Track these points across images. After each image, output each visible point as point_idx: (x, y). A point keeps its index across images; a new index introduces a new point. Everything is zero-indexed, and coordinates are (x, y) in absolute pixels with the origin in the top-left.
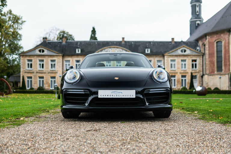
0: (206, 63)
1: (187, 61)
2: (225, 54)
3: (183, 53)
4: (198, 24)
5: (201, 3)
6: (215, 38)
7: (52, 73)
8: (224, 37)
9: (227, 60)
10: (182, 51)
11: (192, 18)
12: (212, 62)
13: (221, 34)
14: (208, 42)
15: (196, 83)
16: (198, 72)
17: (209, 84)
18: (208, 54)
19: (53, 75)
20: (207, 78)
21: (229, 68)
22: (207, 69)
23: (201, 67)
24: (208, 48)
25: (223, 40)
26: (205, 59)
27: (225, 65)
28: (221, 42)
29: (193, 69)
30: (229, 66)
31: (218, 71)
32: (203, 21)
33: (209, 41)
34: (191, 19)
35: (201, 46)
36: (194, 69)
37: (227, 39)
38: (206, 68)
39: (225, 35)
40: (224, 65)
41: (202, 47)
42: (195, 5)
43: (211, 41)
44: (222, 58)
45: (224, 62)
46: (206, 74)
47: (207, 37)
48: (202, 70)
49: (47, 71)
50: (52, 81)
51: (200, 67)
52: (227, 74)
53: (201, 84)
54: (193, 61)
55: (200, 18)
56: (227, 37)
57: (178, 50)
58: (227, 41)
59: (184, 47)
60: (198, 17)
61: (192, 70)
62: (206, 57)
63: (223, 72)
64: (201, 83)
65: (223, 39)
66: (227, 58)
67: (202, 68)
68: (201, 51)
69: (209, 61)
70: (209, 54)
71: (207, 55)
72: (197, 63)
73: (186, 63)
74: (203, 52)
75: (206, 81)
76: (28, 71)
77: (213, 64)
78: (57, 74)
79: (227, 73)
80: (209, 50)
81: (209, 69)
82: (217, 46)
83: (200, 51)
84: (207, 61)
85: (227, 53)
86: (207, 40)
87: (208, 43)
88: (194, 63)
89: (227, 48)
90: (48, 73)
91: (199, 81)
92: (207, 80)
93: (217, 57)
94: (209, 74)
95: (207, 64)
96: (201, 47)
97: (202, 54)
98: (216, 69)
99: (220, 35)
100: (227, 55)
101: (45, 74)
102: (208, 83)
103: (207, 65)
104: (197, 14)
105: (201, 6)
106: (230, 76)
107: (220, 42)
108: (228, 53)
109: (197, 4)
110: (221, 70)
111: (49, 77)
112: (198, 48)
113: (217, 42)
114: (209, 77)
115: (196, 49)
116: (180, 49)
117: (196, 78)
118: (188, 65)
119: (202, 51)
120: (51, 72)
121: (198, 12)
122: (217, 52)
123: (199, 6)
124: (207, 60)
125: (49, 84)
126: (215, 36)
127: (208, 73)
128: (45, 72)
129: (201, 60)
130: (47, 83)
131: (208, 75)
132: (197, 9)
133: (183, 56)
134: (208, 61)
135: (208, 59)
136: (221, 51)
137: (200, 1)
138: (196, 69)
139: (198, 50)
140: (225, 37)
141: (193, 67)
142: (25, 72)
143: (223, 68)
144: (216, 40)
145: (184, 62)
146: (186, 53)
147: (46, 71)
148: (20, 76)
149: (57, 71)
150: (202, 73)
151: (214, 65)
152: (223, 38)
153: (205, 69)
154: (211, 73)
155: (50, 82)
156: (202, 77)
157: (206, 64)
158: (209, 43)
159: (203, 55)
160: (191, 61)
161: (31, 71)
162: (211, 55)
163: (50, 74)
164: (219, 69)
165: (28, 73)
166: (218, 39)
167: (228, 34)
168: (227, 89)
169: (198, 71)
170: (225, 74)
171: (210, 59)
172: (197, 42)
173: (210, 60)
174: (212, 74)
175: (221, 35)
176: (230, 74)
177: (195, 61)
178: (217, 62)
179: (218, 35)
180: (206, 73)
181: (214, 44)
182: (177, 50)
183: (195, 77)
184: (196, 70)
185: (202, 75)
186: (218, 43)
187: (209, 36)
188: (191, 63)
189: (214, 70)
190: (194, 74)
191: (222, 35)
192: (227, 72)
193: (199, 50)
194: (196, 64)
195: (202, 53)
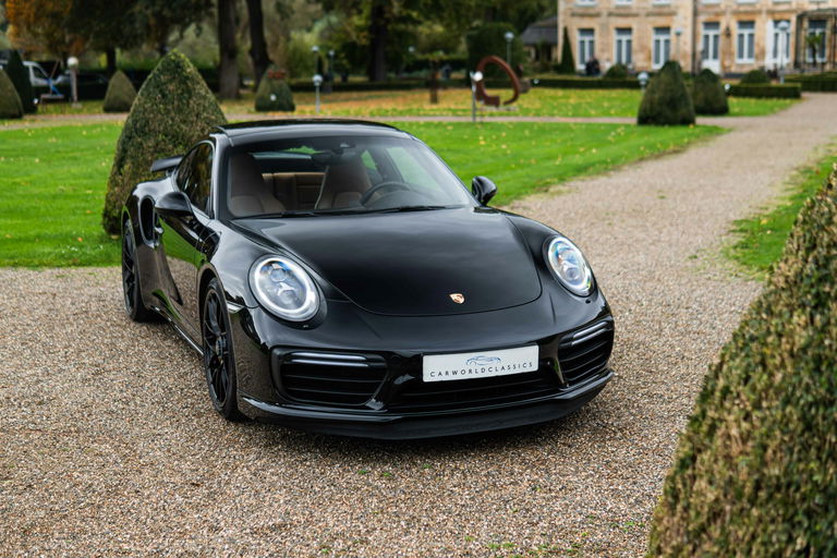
7: (660, 14)
19: (662, 22)
49: (644, 8)
50: (658, 42)
76: (581, 11)
78: (675, 18)
90: (648, 15)
101: (636, 19)
111: (650, 28)
120: (656, 10)
125: (650, 52)
128: (634, 11)
130: (643, 48)
142: (573, 15)
147: (638, 8)
148: (555, 26)
149: (677, 7)
155: (652, 45)
161: (592, 11)
163: (651, 19)
165: (583, 16)
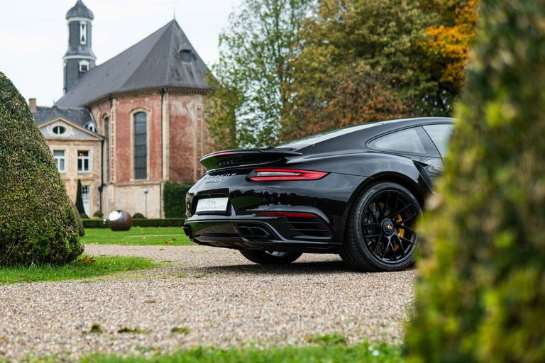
0: (111, 158)
1: (66, 153)
2: (153, 141)
3: (59, 135)
4: (84, 68)
5: (92, 19)
6: (131, 105)
8: (150, 105)
9: (158, 155)
10: (55, 130)
11: (71, 52)
12: (123, 158)
13: (145, 97)
14: (114, 111)
15: (87, 202)
16: (92, 180)
17: (116, 205)
18: (115, 138)
20: (113, 193)
21: (160, 171)
22: (113, 172)
23: (98, 167)
24: (115, 127)
25: (149, 111)
26: (108, 149)
27: (153, 165)
28: (144, 114)
29: (80, 172)
30: (160, 168)
31: (137, 177)
32: (94, 61)
33: (116, 110)
34: (68, 54)
35: (98, 120)
36: (83, 170)
37: (157, 109)
38: (111, 170)
39: (152, 99)
40: (151, 164)
41: (101, 122)
42: (78, 24)
43: (123, 111)
44: (145, 149)
45: (151, 158)
46: (111, 183)
47: (114, 101)
48: (100, 175)
51: (96, 168)
52: (157, 184)
53: (98, 205)
54: (80, 153)
55: (89, 55)
56: (158, 105)
57: (48, 128)
58: (157, 113)
59: (60, 120)
60: (83, 52)
61: (79, 174)
62: (111, 146)
63: (148, 179)
64: (99, 203)
65: (148, 109)
66: (157, 149)
67: (100, 170)
68: (99, 133)
69: (117, 155)
70: (117, 140)
71: (113, 140)
72: (90, 158)
73: (66, 157)
74: (104, 134)
75: (109, 200)
77: (127, 161)
79: (157, 182)
80: (117, 130)
81: (117, 173)
82: (135, 123)
83: (95, 130)
84: (113, 156)
85: (156, 139)
86: (114, 108)
87: (115, 114)
88: (83, 158)
89: (157, 128)
91: (94, 198)
92: (113, 197)
93: (136, 146)
94: (118, 184)
95: (113, 160)
96: (98, 123)
97: (101, 139)
98: (132, 173)
99: (142, 99)
100: (157, 143)
102: (114, 203)
103: (113, 164)
104: (83, 43)
105: (91, 26)
106: (163, 188)
107: (142, 114)
108: (159, 140)
109: (83, 21)
110: (145, 176)
112: (91, 125)
113: (135, 115)
114: (117, 189)
115: (87, 126)
116: (50, 124)
117: (86, 192)
118: (69, 161)
119: (101, 131)
121: (83, 39)
122: (136, 135)
123: (87, 25)
124: (113, 152)
126: (132, 101)
127: (114, 182)
129: (98, 151)
131: (114, 185)
132: (83, 33)
133: (57, 143)
134: (115, 154)
135: (114, 150)
136: (145, 134)
137: (90, 16)
138: (86, 172)
139: (91, 128)
140: (153, 104)
141: (80, 167)
143: (148, 171)
144: (132, 110)
145: (59, 155)
146: (65, 135)
150: (100, 180)
151: (128, 164)
152: (149, 107)
153: (108, 171)
154: (123, 182)
156: (100, 189)
157: (111, 162)
158: (119, 114)
159: (104, 140)
160: (76, 153)
162: (122, 141)
164: (140, 172)
166: (137, 108)
167: (160, 98)
168: (158, 217)
169: (91, 176)
170: (153, 185)
171: (119, 149)
172: (88, 110)
173: (118, 152)
174: (125, 183)
175: (144, 100)
176: (162, 184)
177: (86, 153)
178: (136, 157)
179: (137, 99)
180: (111, 181)
181: (129, 119)
182: (45, 126)
183: (85, 190)
184: (87, 174)
185: (100, 185)
186: (138, 116)
187: (117, 100)
188: (76, 158)
189: (129, 174)
190: (83, 184)
191: (146, 100)
192: (157, 180)
193: (93, 130)
194: (86, 161)
195: (101, 136)
